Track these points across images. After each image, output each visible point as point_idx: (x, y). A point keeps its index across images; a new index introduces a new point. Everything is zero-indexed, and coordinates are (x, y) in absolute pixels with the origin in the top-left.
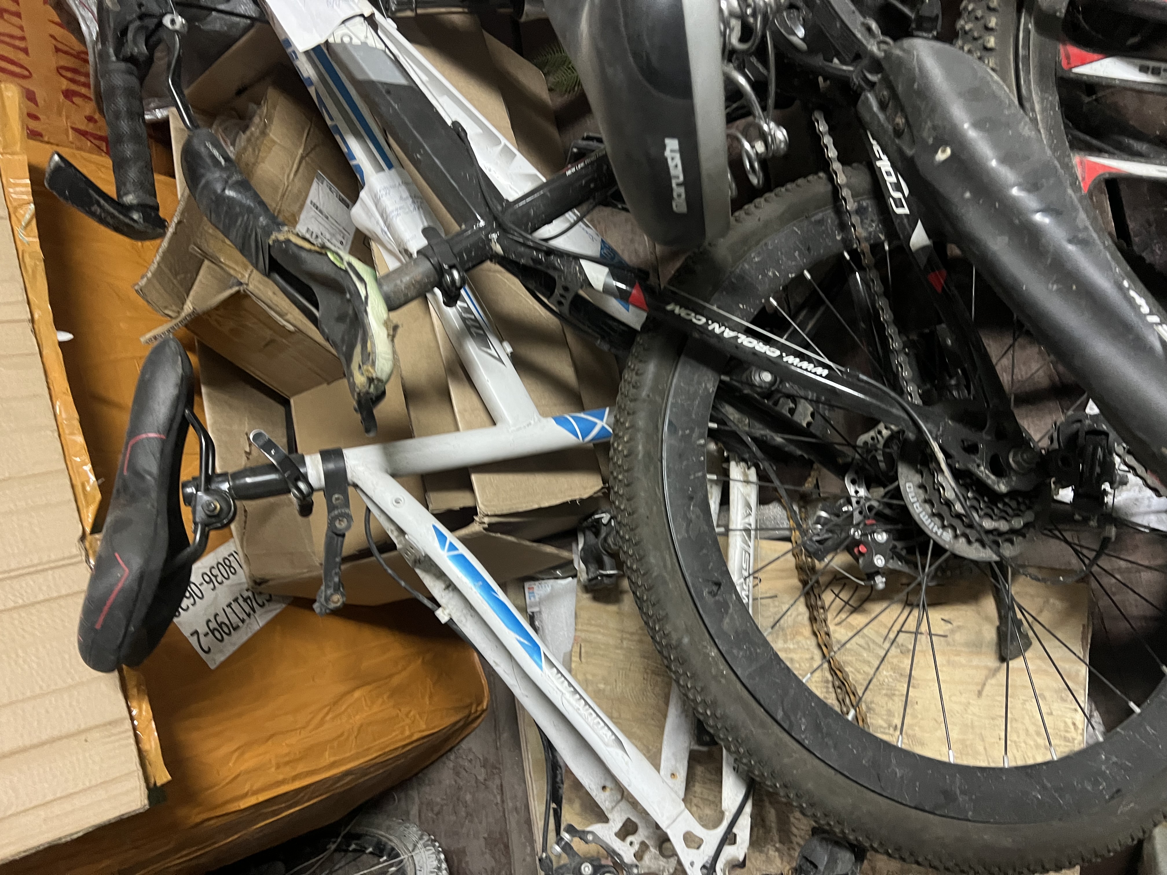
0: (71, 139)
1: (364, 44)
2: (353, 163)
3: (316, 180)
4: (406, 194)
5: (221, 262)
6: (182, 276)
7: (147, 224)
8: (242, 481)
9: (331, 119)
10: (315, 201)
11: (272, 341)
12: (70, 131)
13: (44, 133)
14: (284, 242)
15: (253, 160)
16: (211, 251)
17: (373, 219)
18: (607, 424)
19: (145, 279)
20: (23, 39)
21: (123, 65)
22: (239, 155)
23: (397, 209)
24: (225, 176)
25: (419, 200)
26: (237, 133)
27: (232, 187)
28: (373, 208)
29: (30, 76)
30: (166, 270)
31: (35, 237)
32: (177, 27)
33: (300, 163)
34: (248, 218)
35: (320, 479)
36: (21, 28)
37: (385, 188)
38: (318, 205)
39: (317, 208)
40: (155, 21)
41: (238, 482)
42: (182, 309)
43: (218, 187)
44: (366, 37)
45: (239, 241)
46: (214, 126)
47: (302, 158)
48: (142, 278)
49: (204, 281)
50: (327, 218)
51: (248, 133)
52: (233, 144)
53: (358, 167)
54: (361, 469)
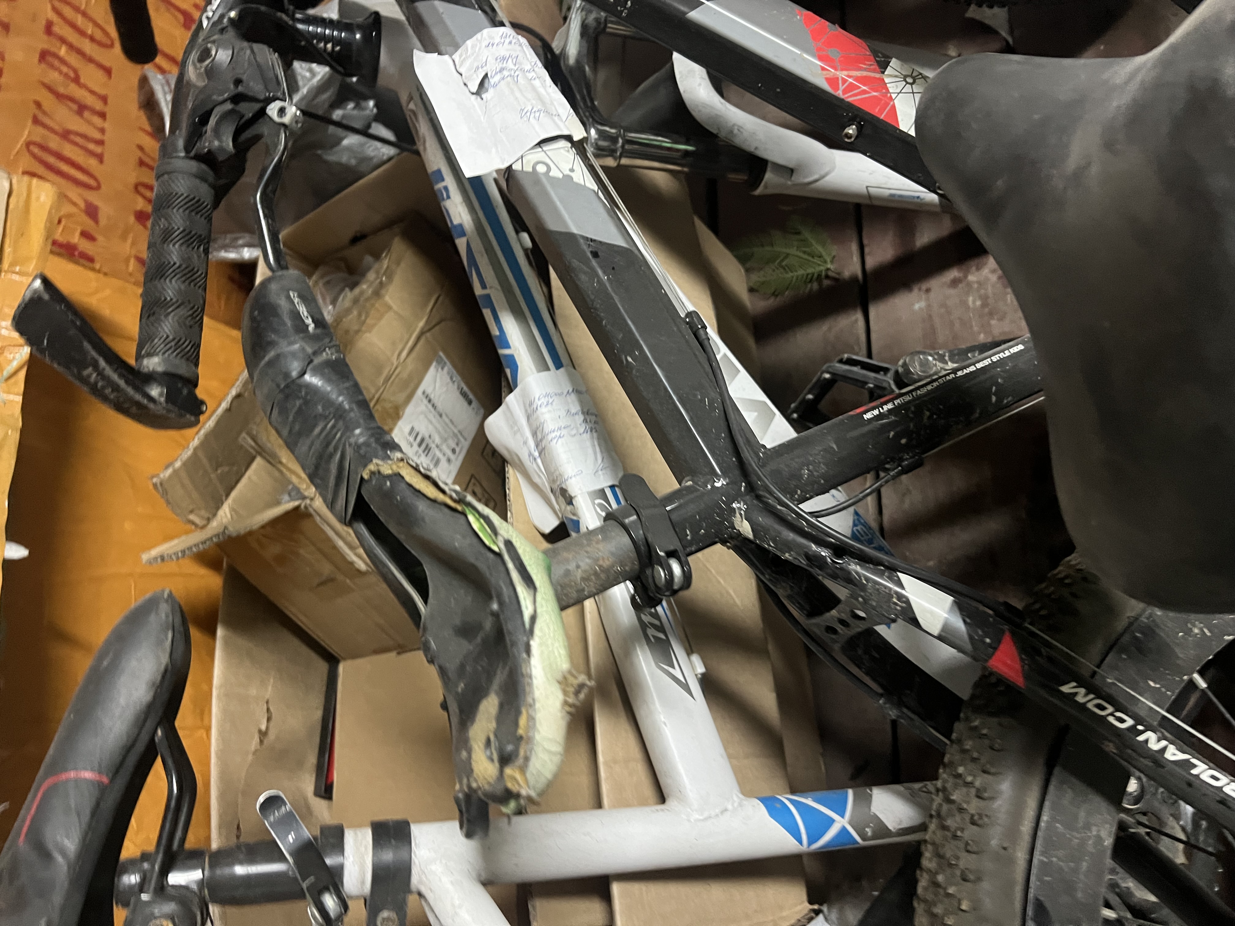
0: (131, 268)
1: (568, 178)
2: (503, 352)
3: (434, 364)
4: (575, 407)
5: (281, 463)
6: (226, 469)
7: (170, 406)
8: (226, 871)
9: (484, 286)
10: (429, 391)
11: (331, 580)
12: (132, 261)
13: (97, 258)
14: (389, 477)
15: (356, 328)
16: (269, 445)
17: (518, 436)
18: (850, 823)
19: (170, 471)
20: (101, 143)
21: (193, 166)
22: (338, 320)
23: (559, 429)
24: (309, 350)
25: (593, 418)
26: (342, 290)
27: (318, 371)
28: (523, 421)
29: (98, 187)
30: (205, 461)
31: (17, 394)
32: (286, 120)
33: (418, 339)
34: (334, 427)
35: (363, 883)
36: (102, 131)
37: (547, 395)
38: (432, 396)
39: (430, 401)
40: (257, 106)
41: (223, 872)
42: (215, 515)
43: (295, 367)
44: (572, 170)
45: (311, 461)
46: (314, 278)
47: (422, 333)
48: (167, 467)
49: (254, 478)
50: (441, 416)
51: (357, 291)
52: (334, 302)
53: (511, 357)
54: (437, 868)
